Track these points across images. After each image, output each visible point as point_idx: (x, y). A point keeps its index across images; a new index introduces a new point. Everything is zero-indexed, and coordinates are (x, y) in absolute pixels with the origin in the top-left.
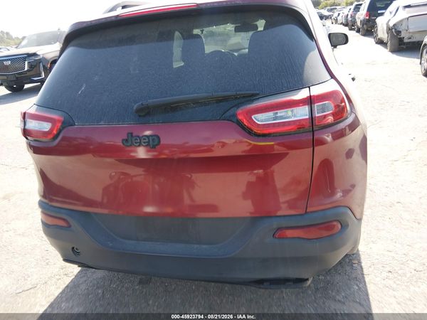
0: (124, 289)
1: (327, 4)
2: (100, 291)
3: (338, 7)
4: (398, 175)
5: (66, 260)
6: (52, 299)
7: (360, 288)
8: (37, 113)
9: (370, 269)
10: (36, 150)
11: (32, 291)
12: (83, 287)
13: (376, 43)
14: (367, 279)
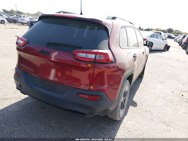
0: (35, 108)
1: (175, 32)
2: (27, 106)
3: (179, 35)
4: (156, 102)
5: (17, 88)
6: (11, 104)
7: (114, 133)
8: (22, 38)
9: (122, 128)
10: (18, 49)
11: (6, 100)
12: (23, 103)
13: (186, 53)
14: (119, 131)
